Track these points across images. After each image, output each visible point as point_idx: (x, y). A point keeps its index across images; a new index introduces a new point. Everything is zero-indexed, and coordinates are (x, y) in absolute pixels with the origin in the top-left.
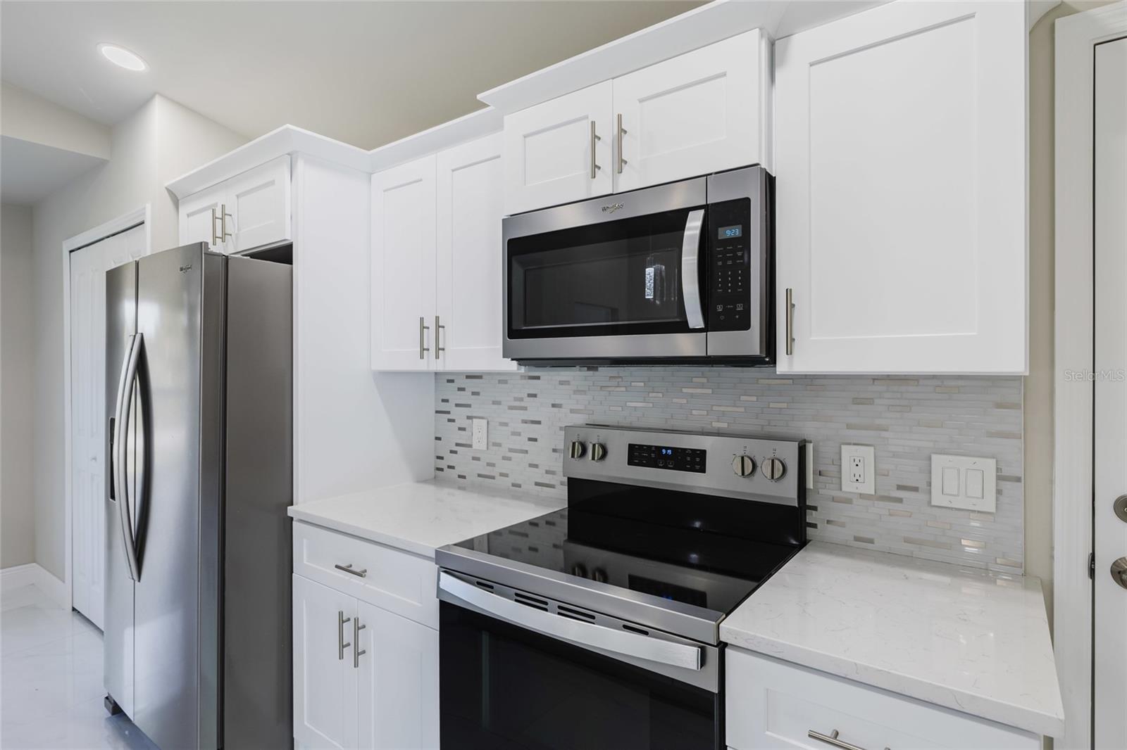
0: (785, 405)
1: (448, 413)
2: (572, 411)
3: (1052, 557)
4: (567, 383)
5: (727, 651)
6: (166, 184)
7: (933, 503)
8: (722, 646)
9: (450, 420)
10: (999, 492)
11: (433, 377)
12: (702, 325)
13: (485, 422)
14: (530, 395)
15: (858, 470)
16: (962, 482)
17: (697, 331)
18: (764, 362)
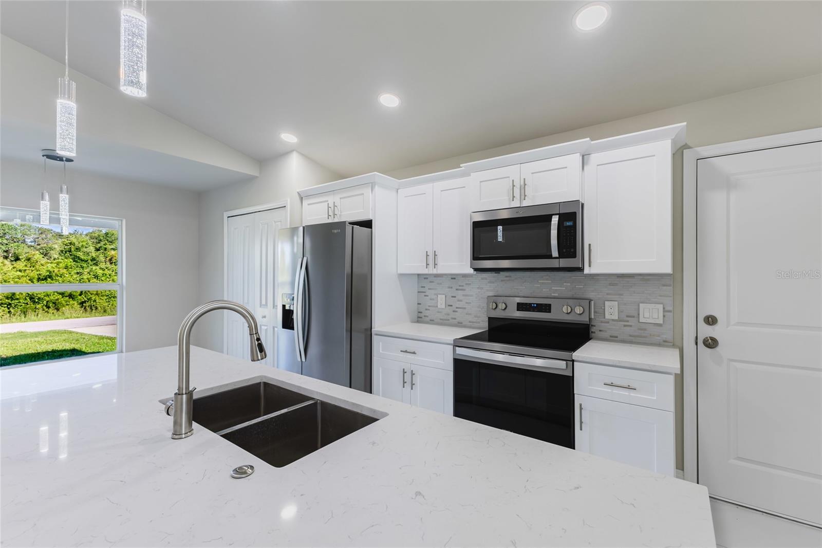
0: (582, 287)
1: (425, 292)
2: (487, 290)
3: (683, 339)
4: (486, 279)
5: (575, 363)
6: (298, 191)
7: (640, 321)
8: (573, 361)
9: (425, 296)
10: (664, 316)
11: (417, 276)
12: (557, 256)
13: (444, 296)
14: (467, 284)
15: (611, 311)
16: (651, 313)
17: (556, 258)
18: (581, 269)
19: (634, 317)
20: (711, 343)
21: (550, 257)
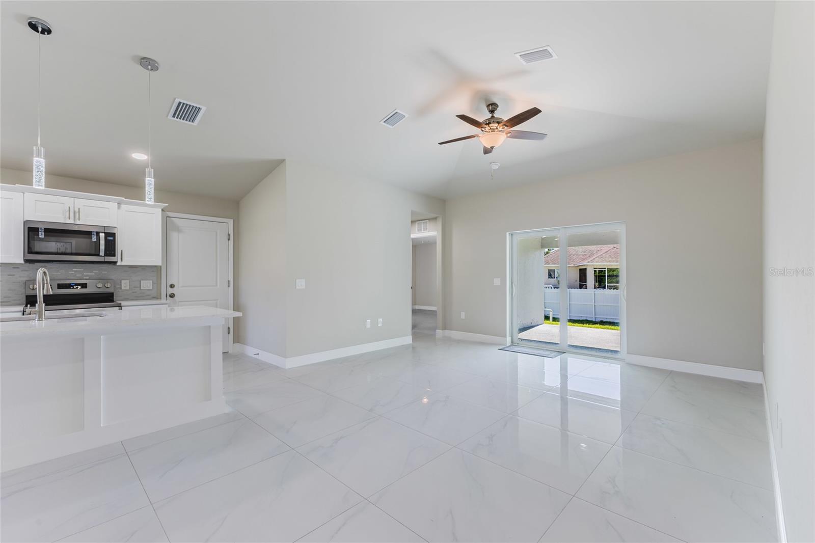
3: (162, 294)
7: (141, 289)
10: (153, 285)
12: (104, 255)
15: (125, 285)
16: (147, 285)
17: (102, 256)
18: (115, 263)
19: (138, 287)
20: (172, 296)
21: (98, 255)
